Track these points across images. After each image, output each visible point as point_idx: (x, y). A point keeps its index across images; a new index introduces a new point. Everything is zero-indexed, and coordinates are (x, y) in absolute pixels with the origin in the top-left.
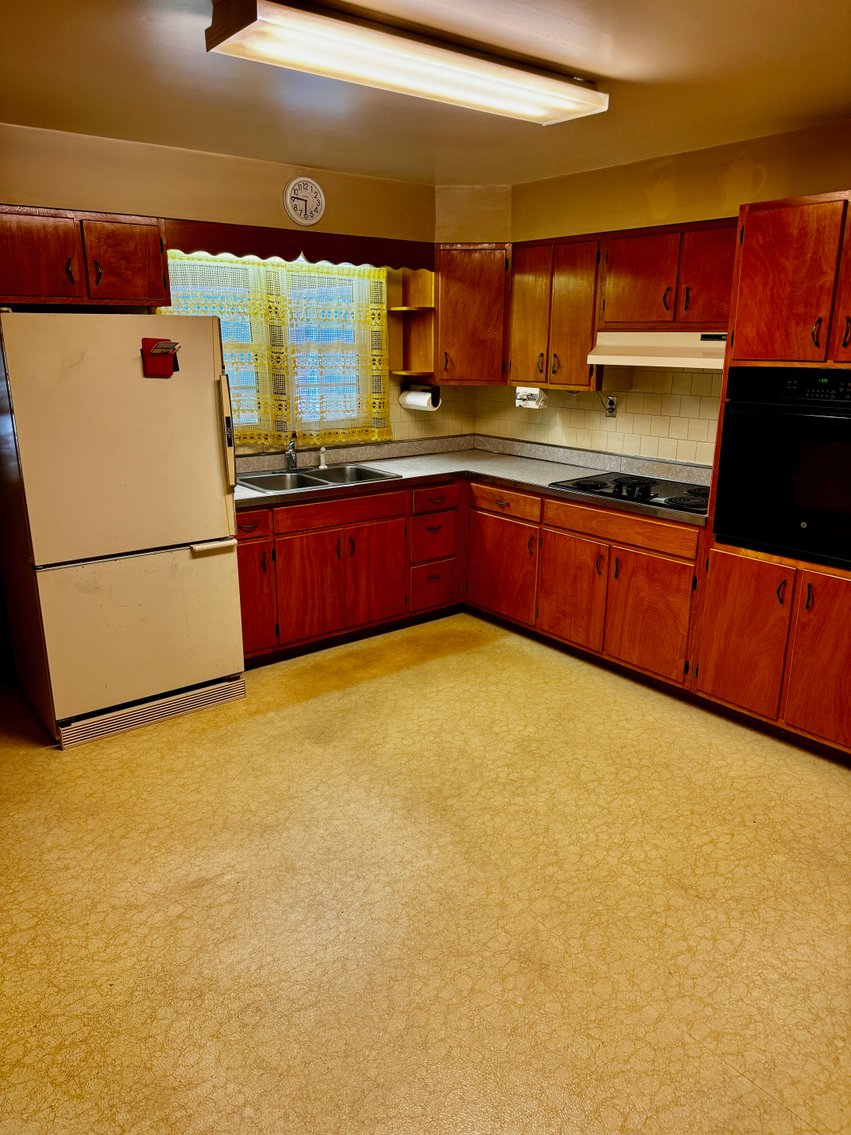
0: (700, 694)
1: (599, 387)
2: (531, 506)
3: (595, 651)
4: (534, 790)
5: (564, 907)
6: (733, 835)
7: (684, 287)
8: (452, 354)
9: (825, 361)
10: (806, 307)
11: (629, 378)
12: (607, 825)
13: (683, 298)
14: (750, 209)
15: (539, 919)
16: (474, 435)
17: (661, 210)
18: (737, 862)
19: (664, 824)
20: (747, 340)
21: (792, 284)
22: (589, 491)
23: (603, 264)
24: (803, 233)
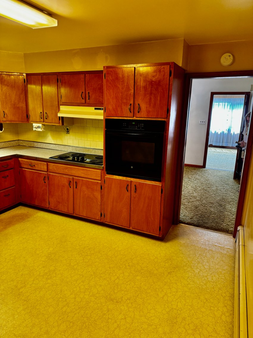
0: (106, 223)
1: (63, 124)
2: (43, 166)
3: (71, 214)
4: (55, 275)
5: (71, 324)
6: (123, 273)
7: (87, 92)
8: (6, 111)
9: (133, 117)
10: (126, 100)
11: (72, 121)
12: (83, 282)
13: (87, 96)
14: (106, 68)
15: (63, 333)
16: (19, 140)
17: (77, 66)
18: (127, 283)
19: (102, 276)
20: (110, 110)
21: (122, 93)
22: (62, 159)
23: (59, 83)
24: (123, 77)
